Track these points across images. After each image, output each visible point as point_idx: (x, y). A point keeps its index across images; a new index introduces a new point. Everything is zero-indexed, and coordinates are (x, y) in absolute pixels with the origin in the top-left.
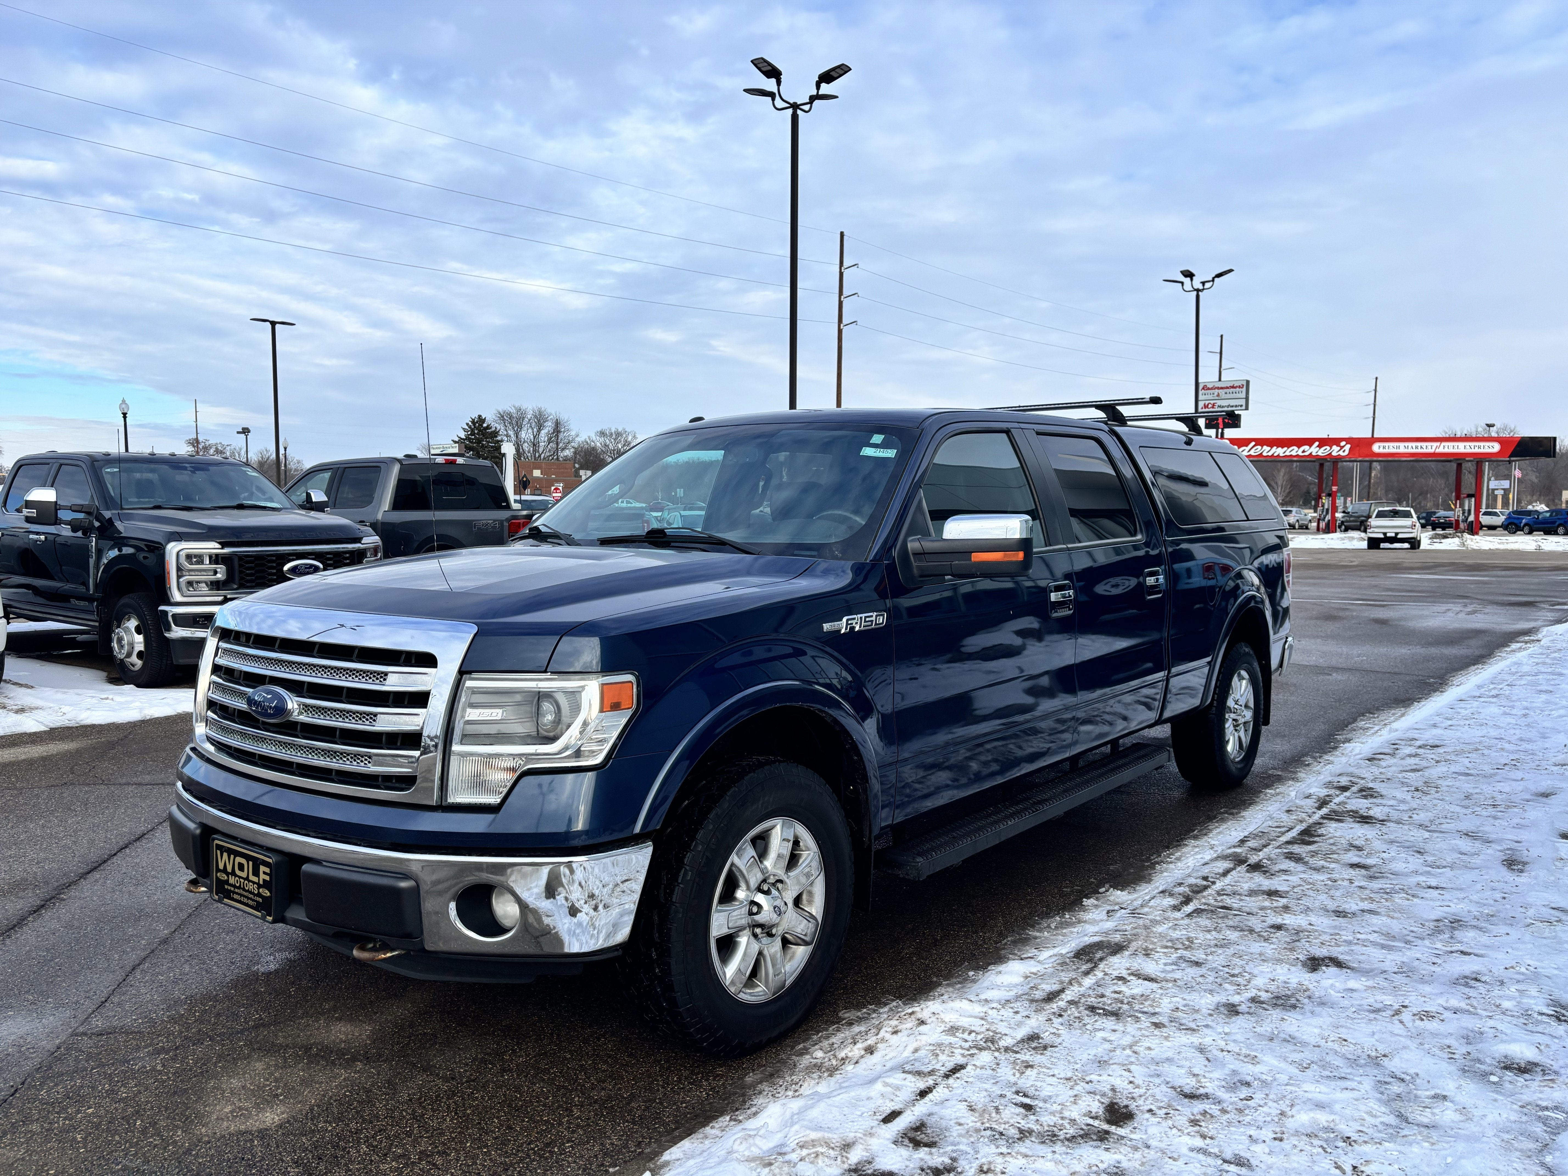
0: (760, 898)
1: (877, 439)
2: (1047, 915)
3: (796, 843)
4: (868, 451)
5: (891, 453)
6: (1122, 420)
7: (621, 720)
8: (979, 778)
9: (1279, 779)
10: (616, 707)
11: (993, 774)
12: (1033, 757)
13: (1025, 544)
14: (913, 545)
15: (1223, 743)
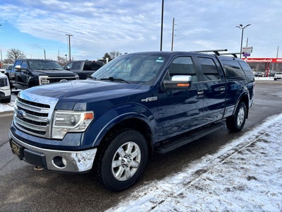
0: (125, 159)
1: (160, 58)
2: (193, 160)
3: (134, 147)
4: (158, 61)
5: (162, 61)
6: (219, 54)
7: (90, 121)
8: (184, 129)
9: (249, 130)
10: (88, 118)
11: (186, 129)
12: (195, 125)
13: (190, 82)
14: (165, 82)
15: (237, 122)
